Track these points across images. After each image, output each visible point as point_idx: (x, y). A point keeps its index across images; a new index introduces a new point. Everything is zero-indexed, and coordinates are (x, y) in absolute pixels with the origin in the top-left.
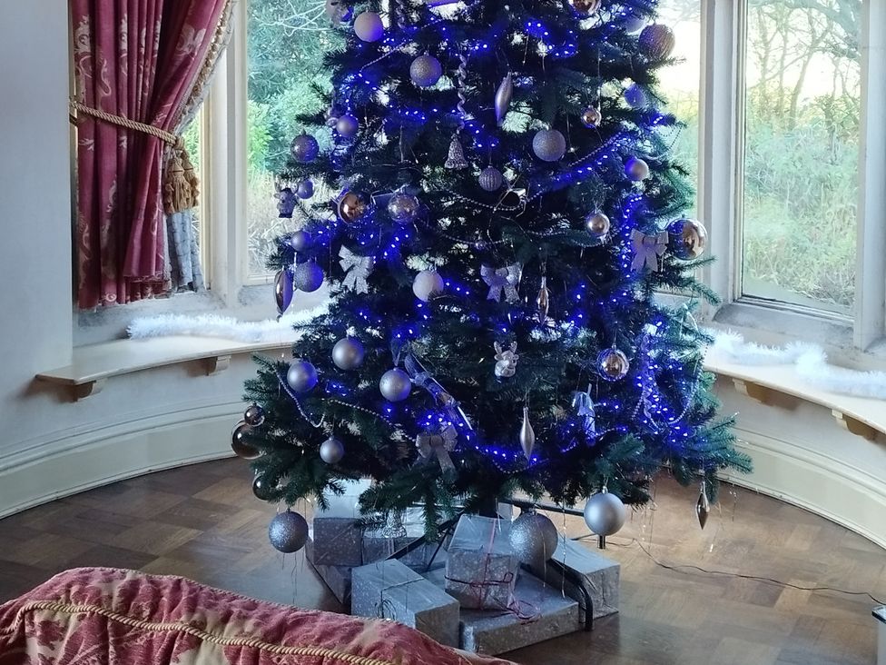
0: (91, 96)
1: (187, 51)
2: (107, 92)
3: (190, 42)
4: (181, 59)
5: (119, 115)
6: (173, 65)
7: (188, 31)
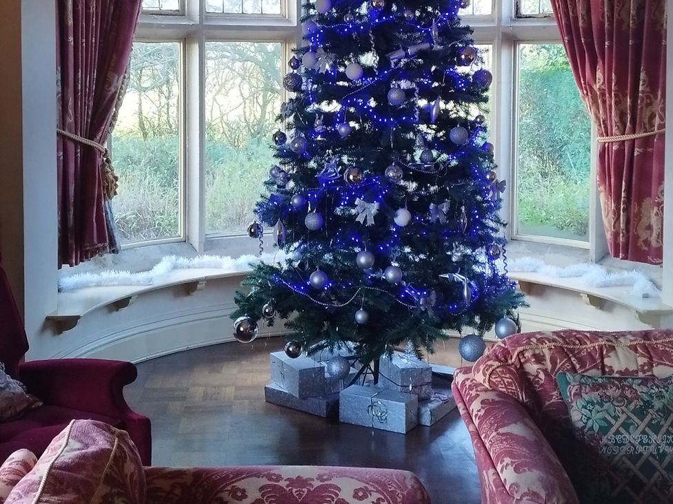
0: (61, 122)
1: (113, 90)
2: (70, 120)
3: (115, 84)
4: (109, 96)
5: (76, 134)
6: (105, 99)
7: (114, 77)
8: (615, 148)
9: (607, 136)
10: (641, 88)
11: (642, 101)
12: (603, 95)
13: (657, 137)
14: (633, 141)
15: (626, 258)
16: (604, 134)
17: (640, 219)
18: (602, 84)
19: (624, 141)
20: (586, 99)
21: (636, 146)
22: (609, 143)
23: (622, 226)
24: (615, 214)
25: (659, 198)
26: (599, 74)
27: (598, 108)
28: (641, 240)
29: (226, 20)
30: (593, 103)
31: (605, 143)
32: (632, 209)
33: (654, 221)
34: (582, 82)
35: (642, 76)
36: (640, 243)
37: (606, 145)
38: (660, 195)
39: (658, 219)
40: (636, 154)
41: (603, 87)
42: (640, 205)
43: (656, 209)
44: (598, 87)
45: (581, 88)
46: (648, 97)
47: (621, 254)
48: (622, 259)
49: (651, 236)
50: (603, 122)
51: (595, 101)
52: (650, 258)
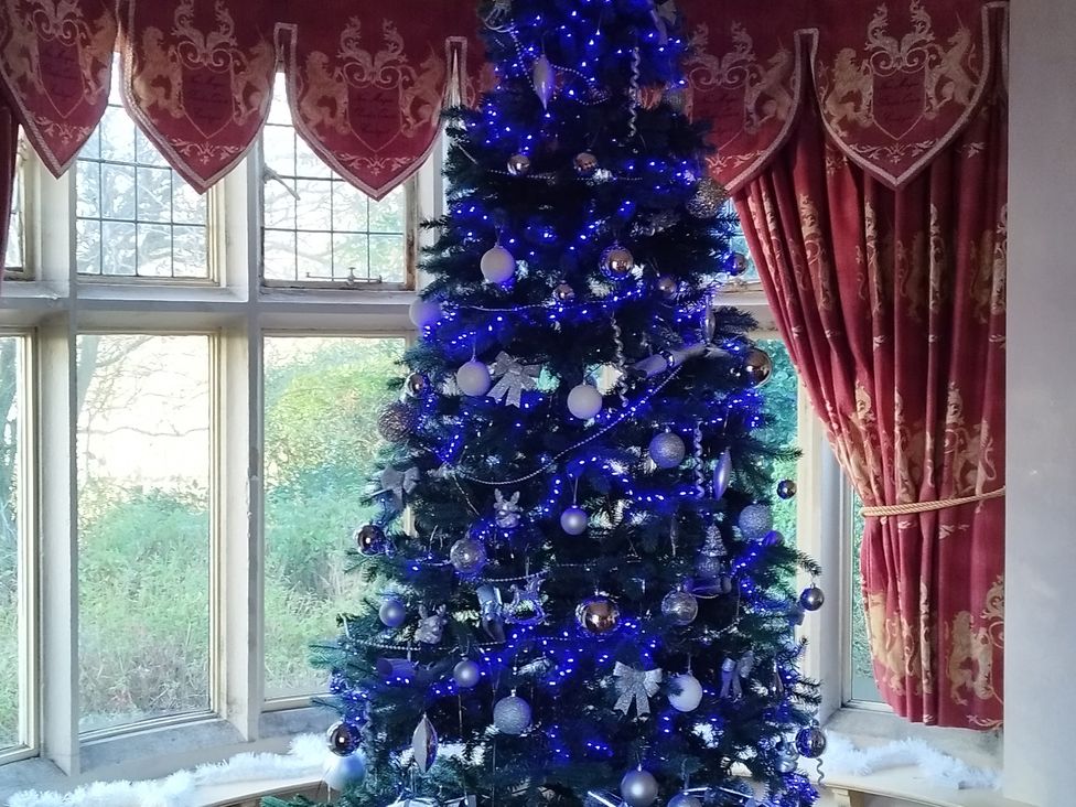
8: (902, 525)
9: (885, 505)
10: (950, 419)
11: (953, 441)
12: (872, 431)
13: (981, 504)
14: (936, 512)
15: (934, 722)
16: (878, 501)
17: (952, 651)
18: (870, 412)
19: (918, 514)
20: (838, 438)
21: (941, 520)
22: (888, 517)
23: (925, 664)
24: (910, 645)
25: (988, 611)
26: (862, 394)
27: (862, 454)
28: (954, 687)
29: (113, 289)
30: (852, 446)
31: (880, 517)
32: (941, 633)
33: (980, 652)
34: (829, 408)
35: (953, 397)
36: (954, 693)
37: (883, 521)
38: (989, 607)
39: (986, 649)
40: (942, 535)
41: (871, 417)
42: (951, 626)
43: (982, 632)
44: (861, 415)
45: (827, 419)
46: (962, 435)
47: (925, 716)
48: (928, 724)
49: (974, 679)
50: (876, 477)
51: (856, 443)
52: (972, 719)
